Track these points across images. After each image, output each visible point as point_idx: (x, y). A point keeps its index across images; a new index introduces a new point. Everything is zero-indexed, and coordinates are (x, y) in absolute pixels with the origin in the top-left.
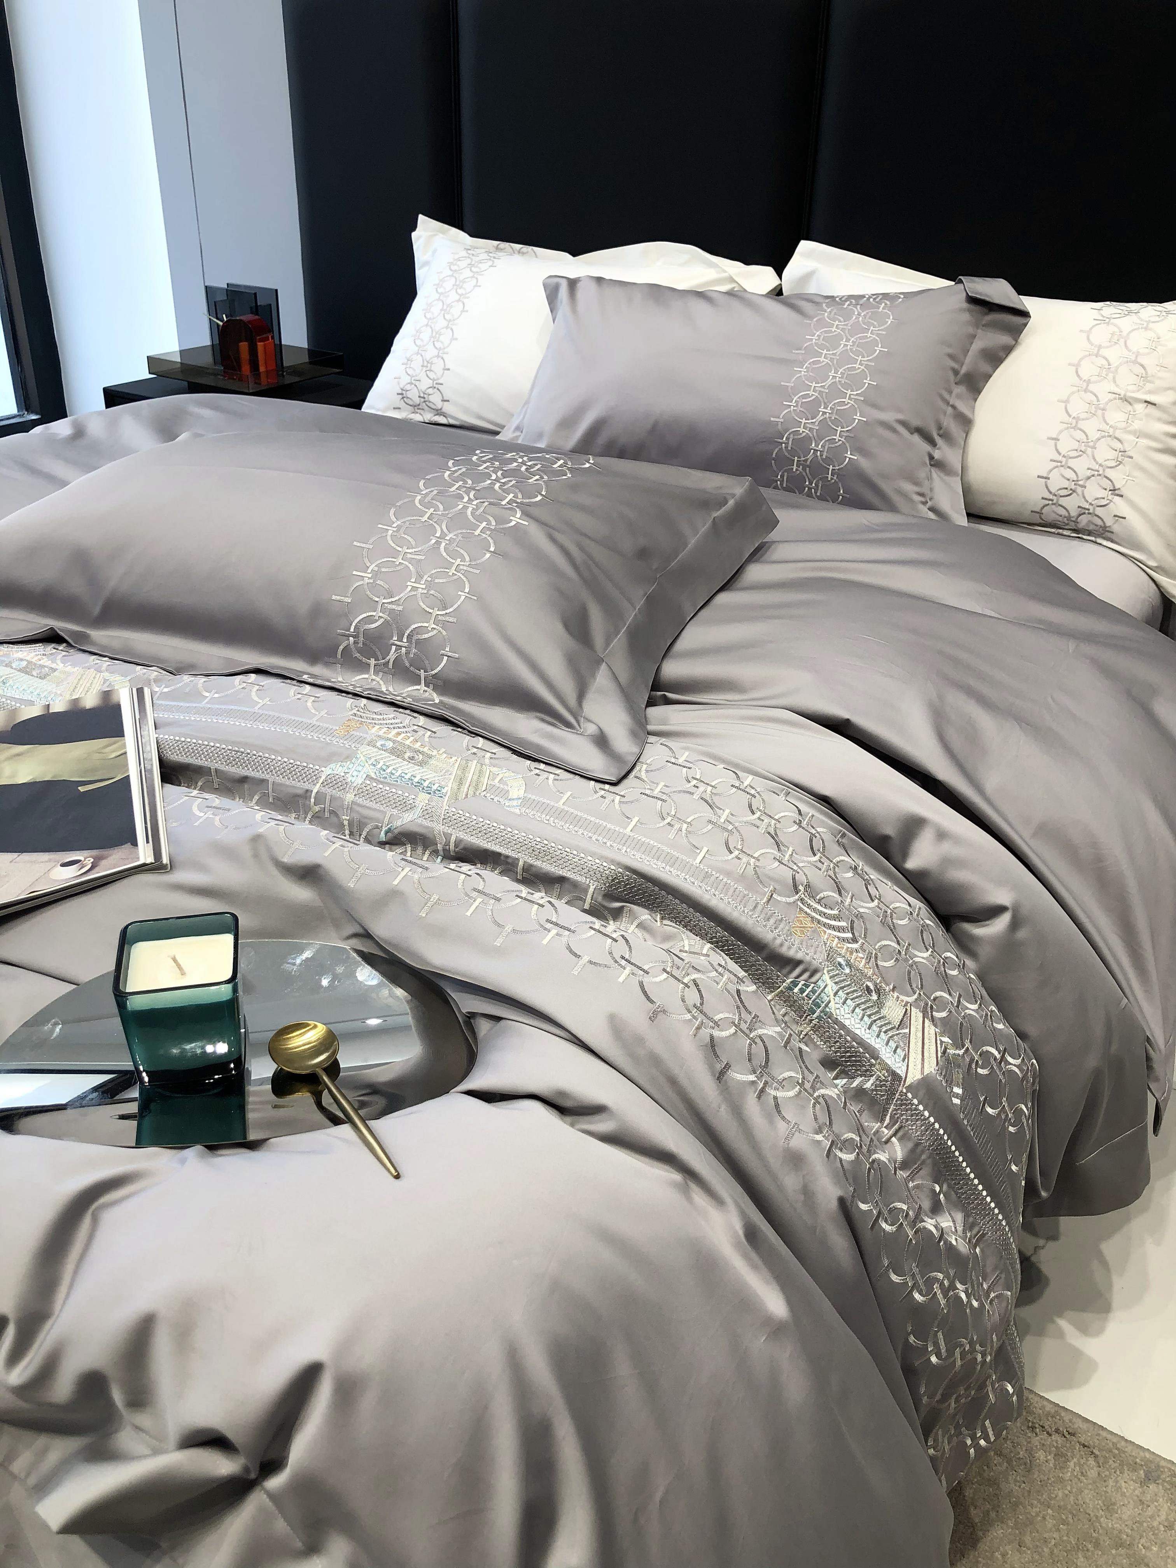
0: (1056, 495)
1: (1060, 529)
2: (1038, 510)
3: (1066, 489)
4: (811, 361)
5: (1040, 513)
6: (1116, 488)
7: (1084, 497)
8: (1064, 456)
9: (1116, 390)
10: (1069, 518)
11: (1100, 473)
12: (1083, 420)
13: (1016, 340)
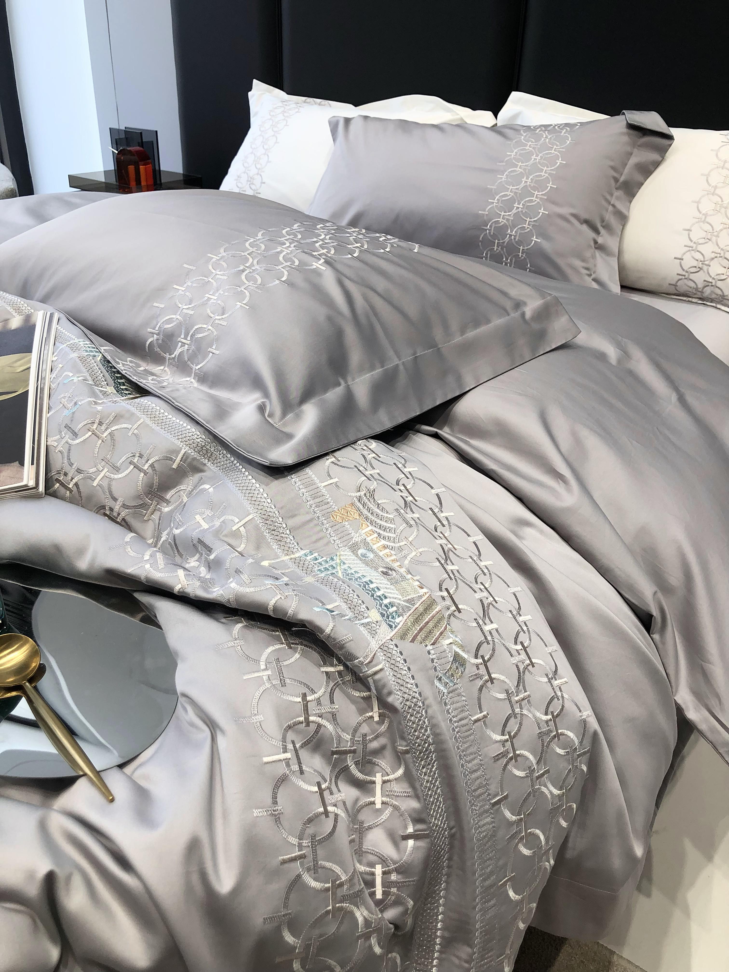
1: (690, 297)
2: (674, 283)
5: (675, 285)
10: (697, 289)
11: (722, 255)
13: (662, 157)
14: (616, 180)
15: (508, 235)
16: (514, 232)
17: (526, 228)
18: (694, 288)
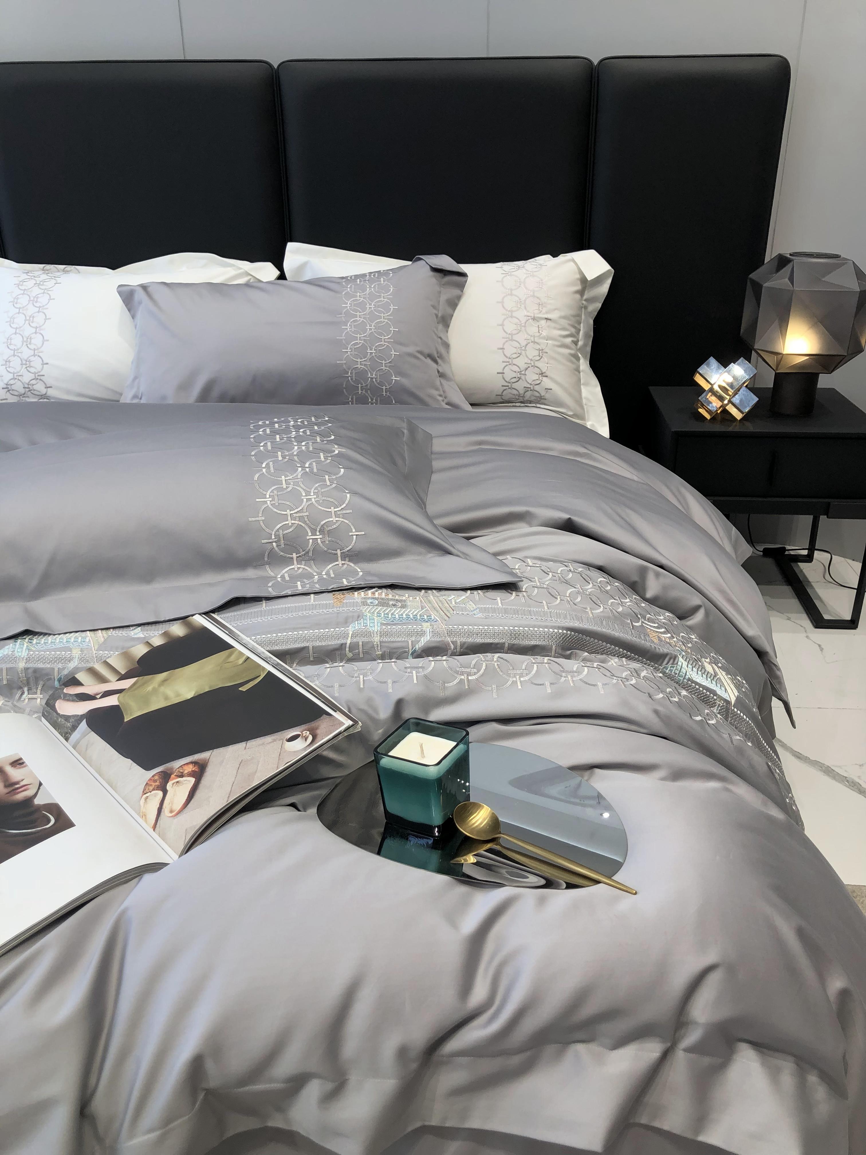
0: (510, 383)
1: (513, 403)
3: (515, 378)
4: (352, 320)
5: (501, 395)
6: (543, 372)
7: (526, 381)
8: (509, 358)
9: (529, 314)
10: (519, 395)
11: (533, 364)
12: (515, 334)
13: (462, 292)
14: (437, 316)
15: (370, 379)
16: (374, 375)
17: (384, 370)
18: (517, 395)
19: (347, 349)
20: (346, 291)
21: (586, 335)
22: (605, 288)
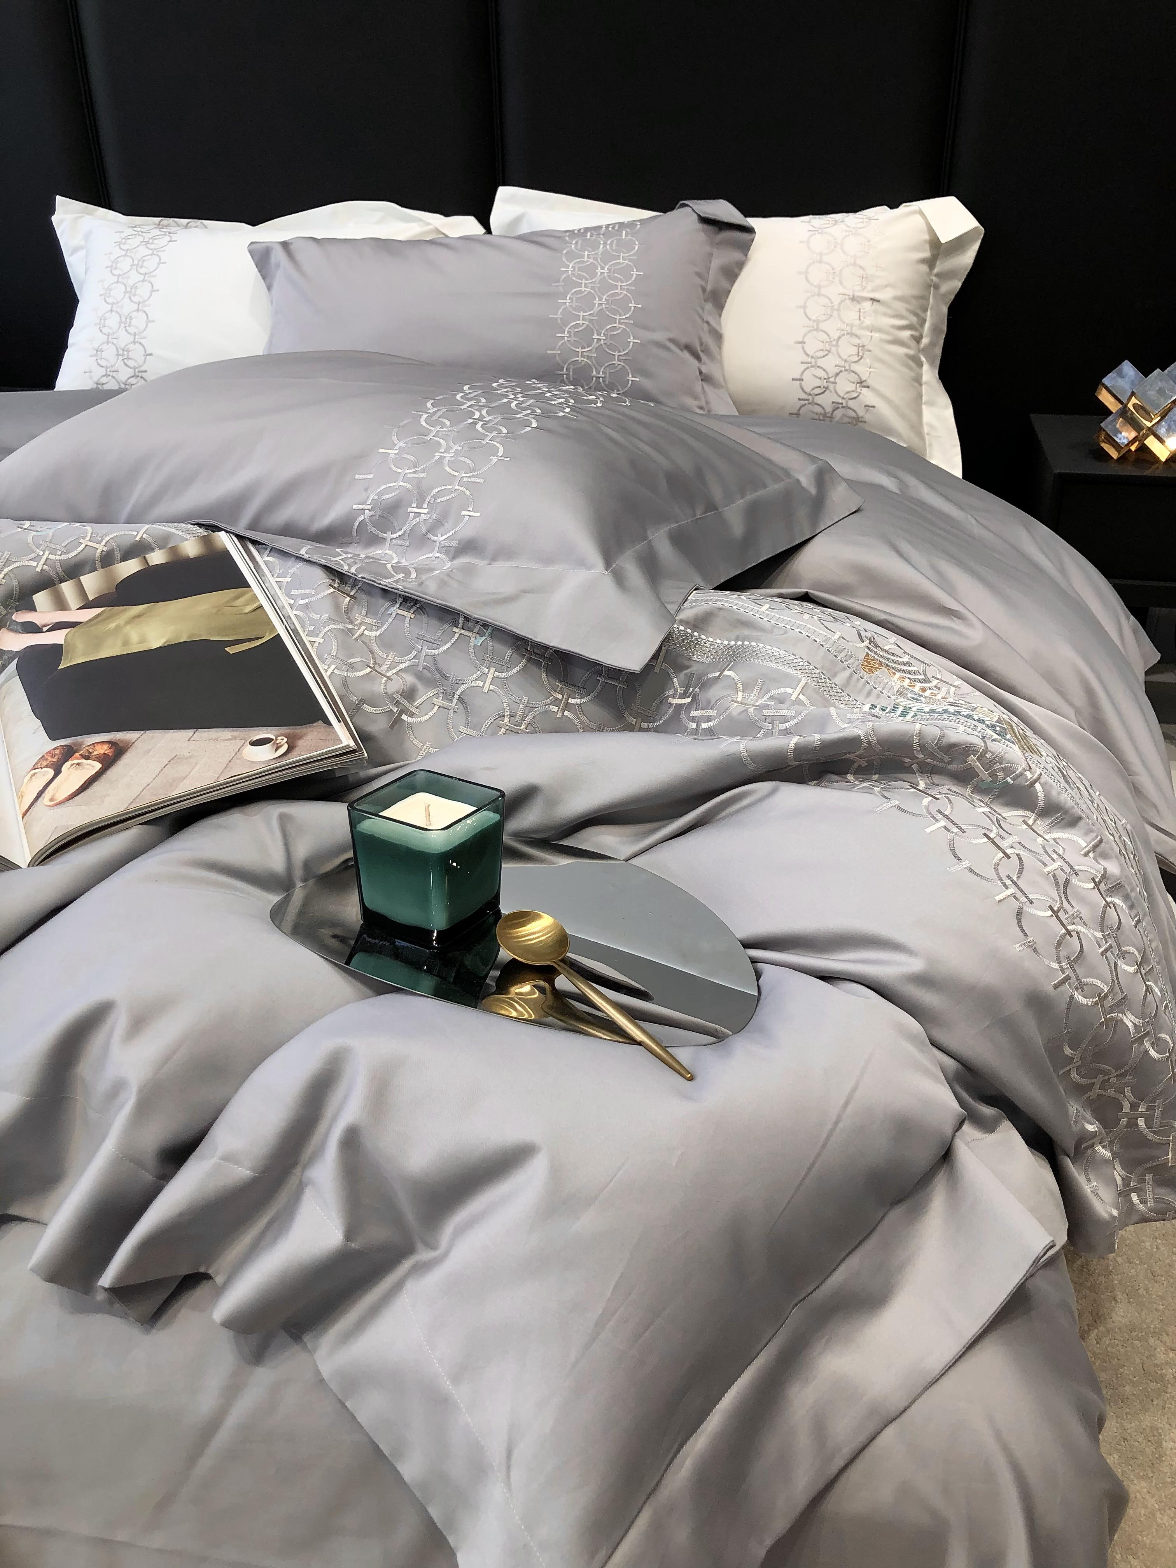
0: (811, 395)
2: (795, 411)
3: (820, 387)
4: (573, 291)
6: (863, 380)
7: (836, 392)
8: (812, 357)
9: (845, 291)
11: (847, 368)
12: (823, 321)
13: (746, 255)
14: (704, 290)
15: (594, 378)
16: (601, 373)
17: (616, 365)
18: (821, 414)
19: (564, 333)
20: (568, 249)
21: (935, 329)
22: (968, 257)
